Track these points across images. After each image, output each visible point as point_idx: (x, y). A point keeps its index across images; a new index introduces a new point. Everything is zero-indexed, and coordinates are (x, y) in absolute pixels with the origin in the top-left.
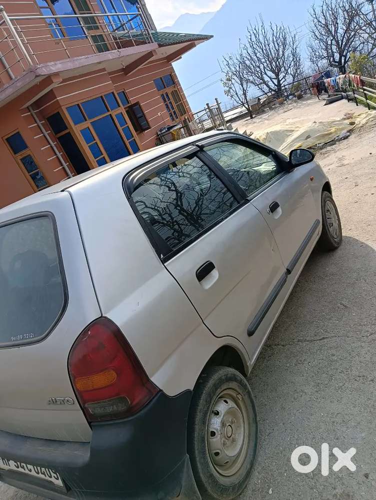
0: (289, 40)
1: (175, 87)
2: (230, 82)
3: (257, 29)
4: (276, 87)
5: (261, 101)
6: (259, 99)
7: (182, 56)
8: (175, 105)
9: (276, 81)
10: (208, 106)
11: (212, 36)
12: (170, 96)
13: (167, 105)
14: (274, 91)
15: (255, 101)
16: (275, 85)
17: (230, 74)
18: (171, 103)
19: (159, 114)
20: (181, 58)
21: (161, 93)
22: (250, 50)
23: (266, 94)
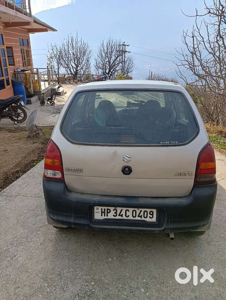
0: (88, 52)
1: (28, 48)
2: (52, 59)
3: (73, 38)
4: (74, 73)
5: (65, 77)
6: (65, 76)
7: (35, 33)
8: (26, 58)
9: (75, 70)
10: (48, 68)
11: (57, 31)
12: (25, 51)
13: (22, 56)
14: (73, 74)
15: (62, 76)
16: (74, 72)
17: (53, 55)
18: (24, 56)
19: (18, 59)
20: (34, 33)
21: (21, 48)
22: (66, 47)
23: (69, 74)
